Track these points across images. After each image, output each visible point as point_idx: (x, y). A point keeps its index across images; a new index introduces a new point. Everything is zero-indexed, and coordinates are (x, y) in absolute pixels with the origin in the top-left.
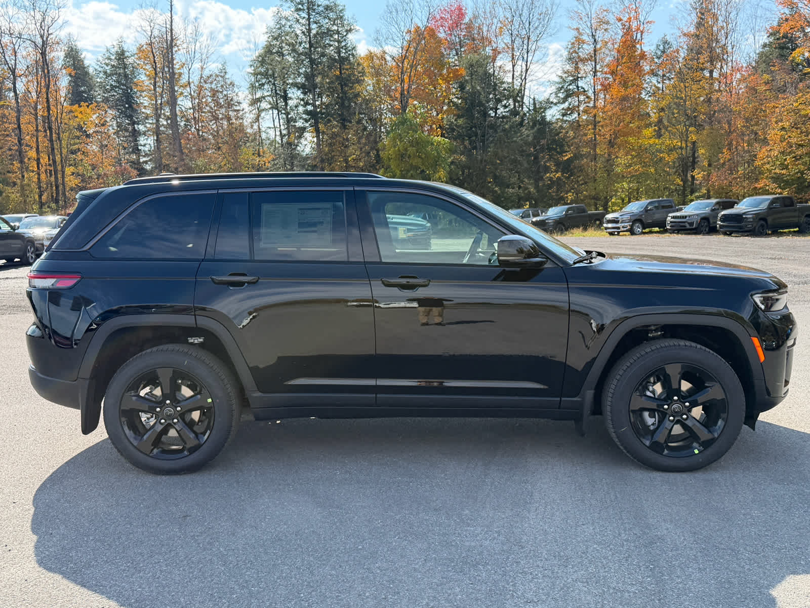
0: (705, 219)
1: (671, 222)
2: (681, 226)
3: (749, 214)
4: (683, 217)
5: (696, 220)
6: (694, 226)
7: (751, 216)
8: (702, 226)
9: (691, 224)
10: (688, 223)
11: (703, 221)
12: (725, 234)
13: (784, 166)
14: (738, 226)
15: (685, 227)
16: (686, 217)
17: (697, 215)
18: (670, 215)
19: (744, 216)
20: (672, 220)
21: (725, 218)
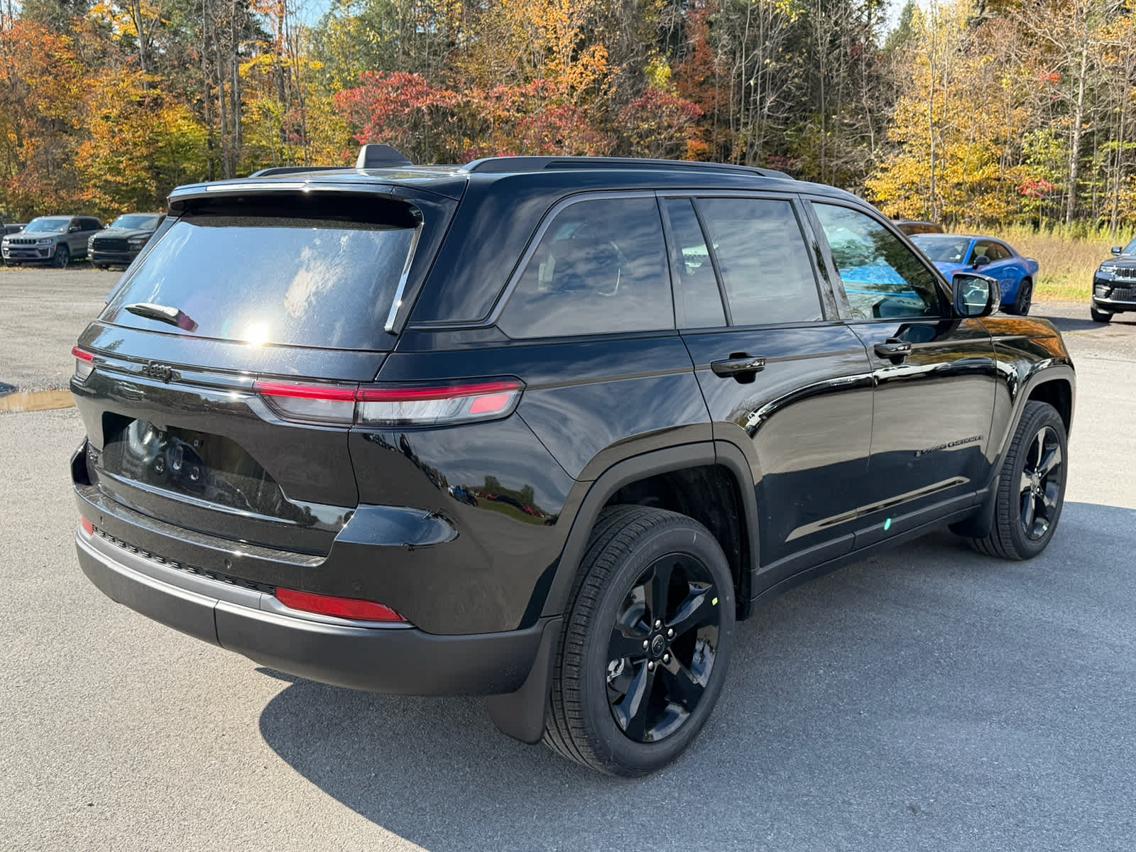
0: (63, 245)
1: (10, 249)
2: (29, 256)
3: (137, 239)
4: (26, 241)
5: (51, 247)
6: (49, 257)
7: (139, 242)
8: (60, 256)
9: (44, 252)
10: (40, 251)
11: (60, 247)
12: (100, 266)
13: (115, 170)
14: (122, 256)
15: (36, 256)
16: (34, 241)
17: (52, 239)
18: (7, 237)
19: (130, 242)
20: (12, 245)
21: (99, 244)
